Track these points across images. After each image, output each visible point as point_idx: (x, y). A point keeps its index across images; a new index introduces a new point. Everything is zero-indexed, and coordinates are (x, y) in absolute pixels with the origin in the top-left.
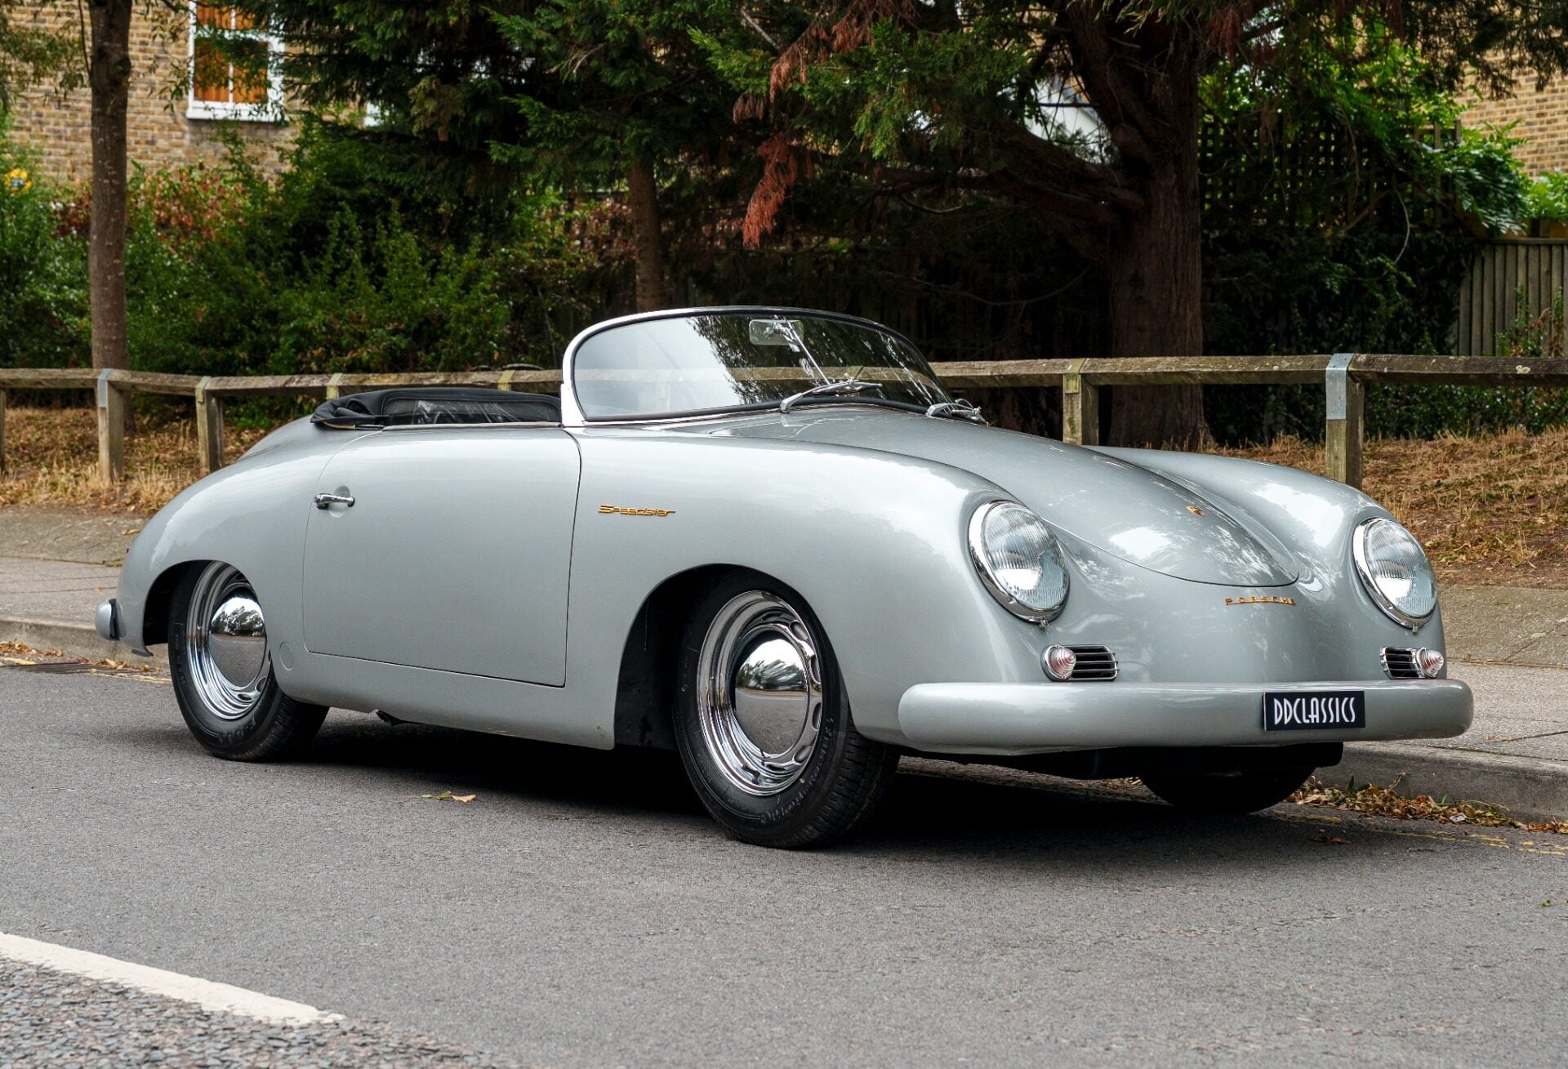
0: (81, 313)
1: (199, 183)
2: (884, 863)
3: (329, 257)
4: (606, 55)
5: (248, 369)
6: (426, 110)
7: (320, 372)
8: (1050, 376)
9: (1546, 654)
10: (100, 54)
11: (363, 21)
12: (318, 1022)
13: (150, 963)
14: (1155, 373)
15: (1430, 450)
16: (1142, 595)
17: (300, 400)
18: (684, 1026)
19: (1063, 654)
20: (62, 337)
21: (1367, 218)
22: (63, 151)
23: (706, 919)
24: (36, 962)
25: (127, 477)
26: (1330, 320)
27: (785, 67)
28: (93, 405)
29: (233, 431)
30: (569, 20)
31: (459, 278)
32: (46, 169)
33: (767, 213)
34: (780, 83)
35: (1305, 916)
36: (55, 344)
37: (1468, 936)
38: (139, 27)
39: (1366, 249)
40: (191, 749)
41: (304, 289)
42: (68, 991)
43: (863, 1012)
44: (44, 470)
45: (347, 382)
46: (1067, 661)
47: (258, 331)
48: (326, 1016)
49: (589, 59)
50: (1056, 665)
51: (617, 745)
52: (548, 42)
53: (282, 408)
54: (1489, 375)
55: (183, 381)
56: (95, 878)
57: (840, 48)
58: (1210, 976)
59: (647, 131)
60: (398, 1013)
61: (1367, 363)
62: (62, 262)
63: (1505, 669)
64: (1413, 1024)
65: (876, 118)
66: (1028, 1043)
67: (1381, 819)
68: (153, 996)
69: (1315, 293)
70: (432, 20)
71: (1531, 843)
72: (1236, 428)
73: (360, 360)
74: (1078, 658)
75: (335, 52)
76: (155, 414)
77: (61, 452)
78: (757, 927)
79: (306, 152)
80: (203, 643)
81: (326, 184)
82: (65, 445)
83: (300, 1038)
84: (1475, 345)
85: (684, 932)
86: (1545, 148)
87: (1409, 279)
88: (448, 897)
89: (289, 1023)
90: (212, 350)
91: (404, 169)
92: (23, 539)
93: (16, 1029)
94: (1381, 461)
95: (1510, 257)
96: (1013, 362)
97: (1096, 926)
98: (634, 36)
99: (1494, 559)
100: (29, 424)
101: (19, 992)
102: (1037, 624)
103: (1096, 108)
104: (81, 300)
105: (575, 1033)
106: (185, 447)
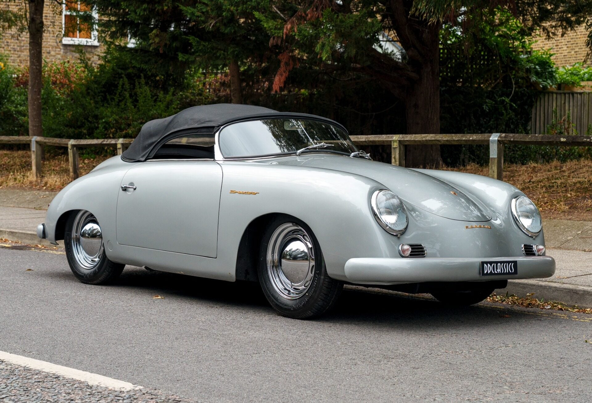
0: (24, 115)
1: (67, 68)
2: (338, 325)
3: (117, 95)
4: (222, 21)
5: (87, 136)
6: (155, 42)
7: (114, 138)
8: (387, 141)
9: (573, 245)
10: (32, 20)
11: (132, 8)
12: (134, 390)
13: (67, 365)
14: (426, 140)
15: (525, 169)
16: (436, 225)
17: (106, 148)
18: (273, 391)
19: (406, 247)
20: (17, 124)
21: (499, 83)
22: (16, 56)
23: (275, 347)
24: (23, 365)
25: (42, 176)
26: (485, 120)
27: (289, 26)
28: (30, 150)
29: (81, 159)
30: (209, 8)
31: (165, 103)
32: (10, 62)
33: (282, 80)
34: (287, 32)
35: (498, 346)
36: (14, 127)
37: (560, 354)
38: (47, 10)
39: (498, 94)
40: (73, 280)
41: (108, 107)
42: (36, 377)
43: (340, 385)
44: (12, 173)
45: (125, 142)
46: (408, 250)
47: (91, 122)
48: (136, 387)
49: (216, 23)
50: (404, 251)
51: (236, 280)
52: (201, 16)
53: (99, 151)
54: (551, 141)
55: (63, 141)
56: (42, 331)
57: (309, 19)
58: (468, 370)
59: (237, 49)
60: (164, 386)
61: (505, 137)
62: (17, 97)
63: (559, 250)
64: (547, 389)
65: (323, 45)
66: (404, 398)
67: (519, 307)
68: (69, 379)
69: (479, 110)
70: (158, 8)
71: (576, 317)
72: (450, 160)
73: (128, 133)
74: (412, 249)
75: (121, 20)
76: (52, 153)
77: (18, 167)
78: (294, 350)
79: (109, 56)
80: (78, 240)
81: (116, 68)
82: (19, 164)
83: (127, 396)
84: (538, 130)
85: (267, 353)
86: (558, 58)
87: (514, 105)
88: (177, 339)
89: (122, 390)
90: (73, 129)
91: (146, 63)
92: (4, 199)
93: (18, 392)
94: (507, 173)
95: (551, 98)
96: (373, 136)
97: (421, 350)
98: (233, 14)
99: (552, 209)
100: (6, 156)
101: (18, 377)
102: (396, 236)
103: (400, 42)
104: (25, 111)
105: (232, 394)
106: (64, 165)
